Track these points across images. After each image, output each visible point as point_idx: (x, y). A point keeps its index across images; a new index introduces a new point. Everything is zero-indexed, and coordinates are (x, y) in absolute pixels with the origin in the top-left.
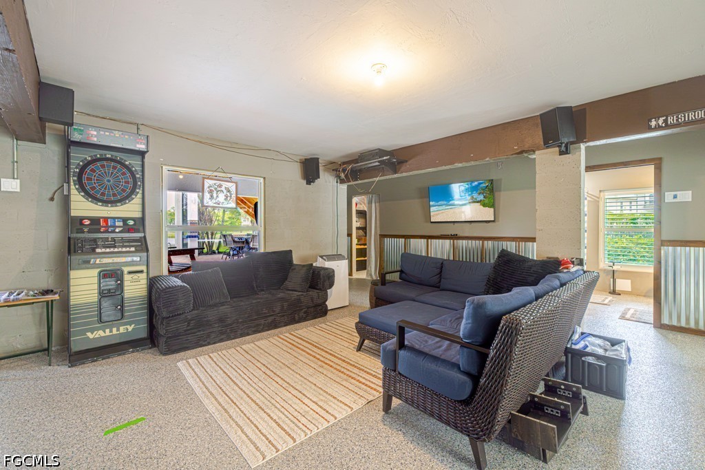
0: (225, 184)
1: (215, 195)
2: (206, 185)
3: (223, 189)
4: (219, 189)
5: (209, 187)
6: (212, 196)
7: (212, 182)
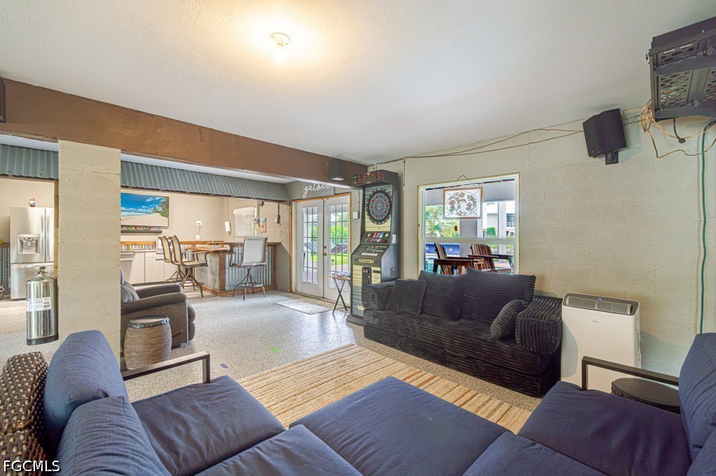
0: (467, 193)
1: (456, 206)
2: (447, 197)
3: (465, 197)
4: (461, 199)
5: (450, 199)
6: (453, 208)
7: (452, 193)
